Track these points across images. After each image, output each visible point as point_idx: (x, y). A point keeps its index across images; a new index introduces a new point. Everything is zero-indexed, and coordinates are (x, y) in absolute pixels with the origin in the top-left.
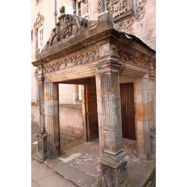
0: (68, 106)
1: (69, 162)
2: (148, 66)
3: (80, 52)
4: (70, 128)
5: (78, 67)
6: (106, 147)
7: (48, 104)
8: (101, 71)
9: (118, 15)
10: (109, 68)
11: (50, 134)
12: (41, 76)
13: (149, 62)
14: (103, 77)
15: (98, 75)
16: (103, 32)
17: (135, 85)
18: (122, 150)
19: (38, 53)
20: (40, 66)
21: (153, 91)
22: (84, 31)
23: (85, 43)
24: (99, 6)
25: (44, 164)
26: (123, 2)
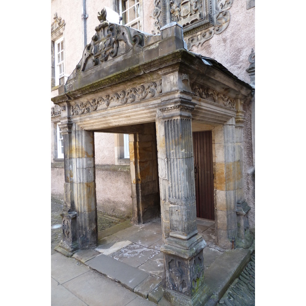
0: (106, 167)
1: (113, 255)
2: (234, 106)
3: (131, 83)
4: (109, 202)
5: (128, 107)
6: (172, 228)
7: (78, 164)
8: (165, 114)
9: (188, 24)
10: (178, 110)
11: (81, 212)
12: (67, 120)
13: (236, 99)
14: (168, 124)
15: (159, 120)
16: (169, 55)
17: (214, 135)
18: (196, 232)
19: (62, 84)
20: (65, 104)
21: (241, 143)
22: (139, 52)
23: (140, 70)
24: (157, 8)
25: (74, 258)
26: (196, 2)
